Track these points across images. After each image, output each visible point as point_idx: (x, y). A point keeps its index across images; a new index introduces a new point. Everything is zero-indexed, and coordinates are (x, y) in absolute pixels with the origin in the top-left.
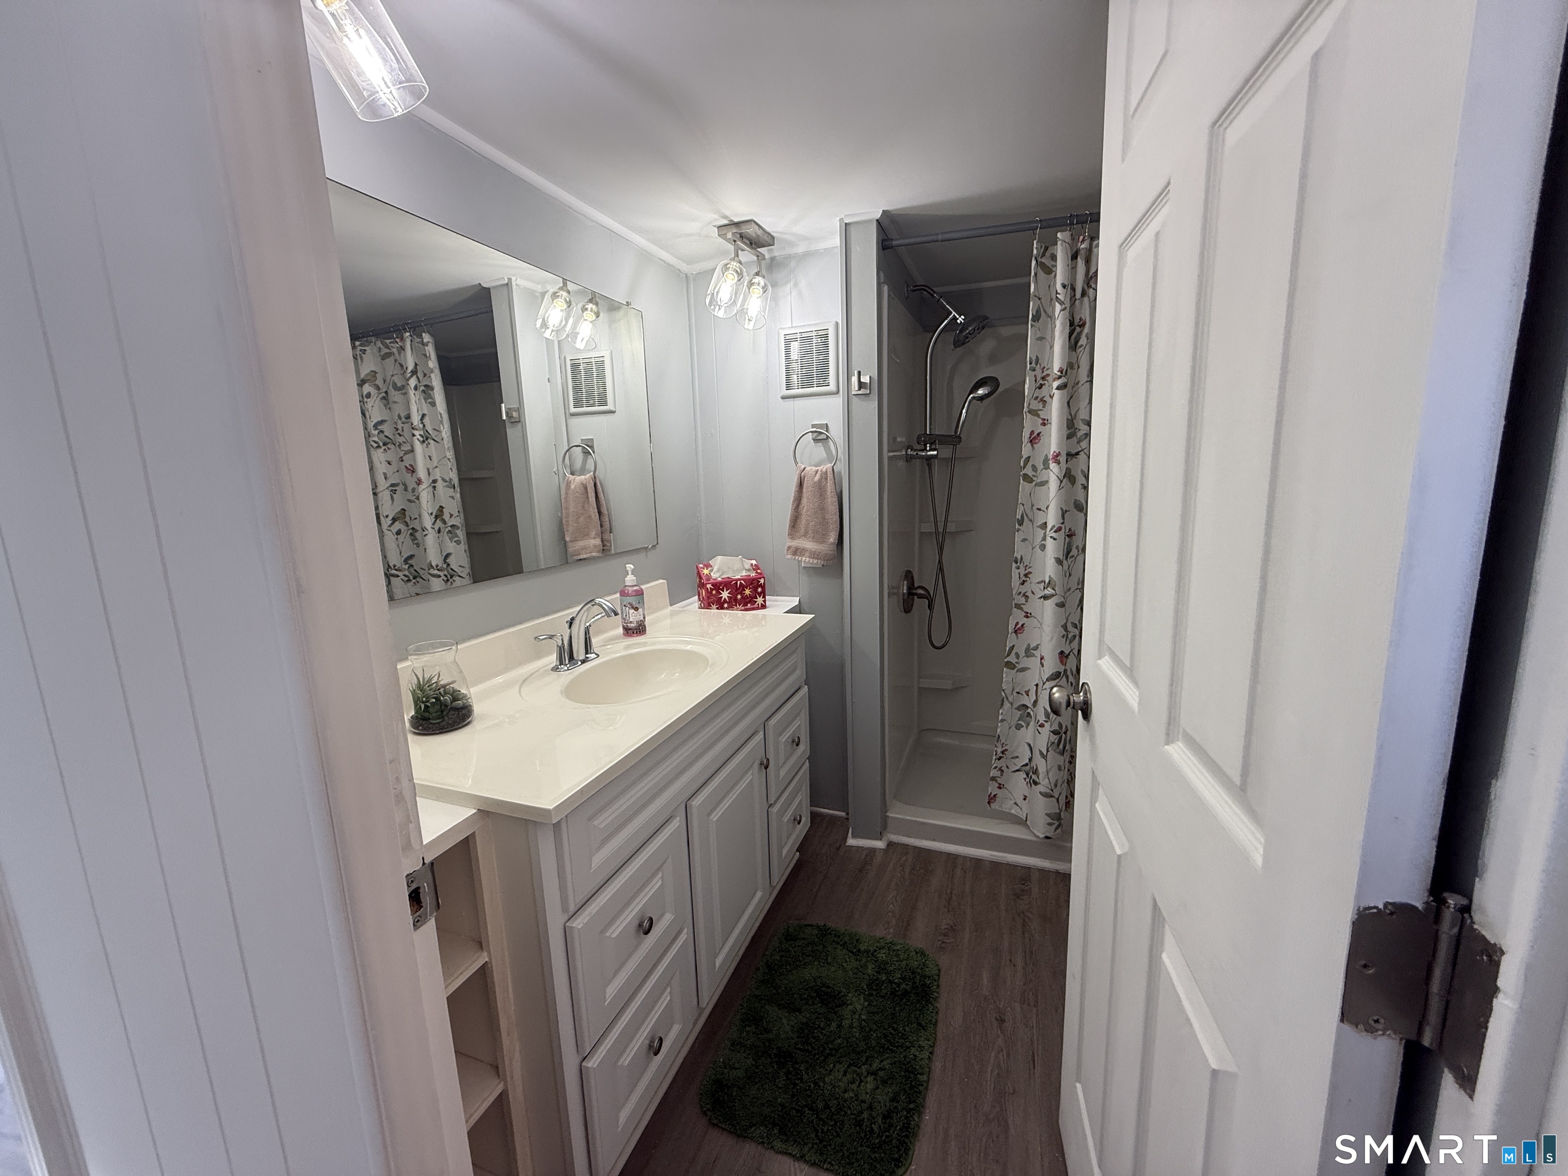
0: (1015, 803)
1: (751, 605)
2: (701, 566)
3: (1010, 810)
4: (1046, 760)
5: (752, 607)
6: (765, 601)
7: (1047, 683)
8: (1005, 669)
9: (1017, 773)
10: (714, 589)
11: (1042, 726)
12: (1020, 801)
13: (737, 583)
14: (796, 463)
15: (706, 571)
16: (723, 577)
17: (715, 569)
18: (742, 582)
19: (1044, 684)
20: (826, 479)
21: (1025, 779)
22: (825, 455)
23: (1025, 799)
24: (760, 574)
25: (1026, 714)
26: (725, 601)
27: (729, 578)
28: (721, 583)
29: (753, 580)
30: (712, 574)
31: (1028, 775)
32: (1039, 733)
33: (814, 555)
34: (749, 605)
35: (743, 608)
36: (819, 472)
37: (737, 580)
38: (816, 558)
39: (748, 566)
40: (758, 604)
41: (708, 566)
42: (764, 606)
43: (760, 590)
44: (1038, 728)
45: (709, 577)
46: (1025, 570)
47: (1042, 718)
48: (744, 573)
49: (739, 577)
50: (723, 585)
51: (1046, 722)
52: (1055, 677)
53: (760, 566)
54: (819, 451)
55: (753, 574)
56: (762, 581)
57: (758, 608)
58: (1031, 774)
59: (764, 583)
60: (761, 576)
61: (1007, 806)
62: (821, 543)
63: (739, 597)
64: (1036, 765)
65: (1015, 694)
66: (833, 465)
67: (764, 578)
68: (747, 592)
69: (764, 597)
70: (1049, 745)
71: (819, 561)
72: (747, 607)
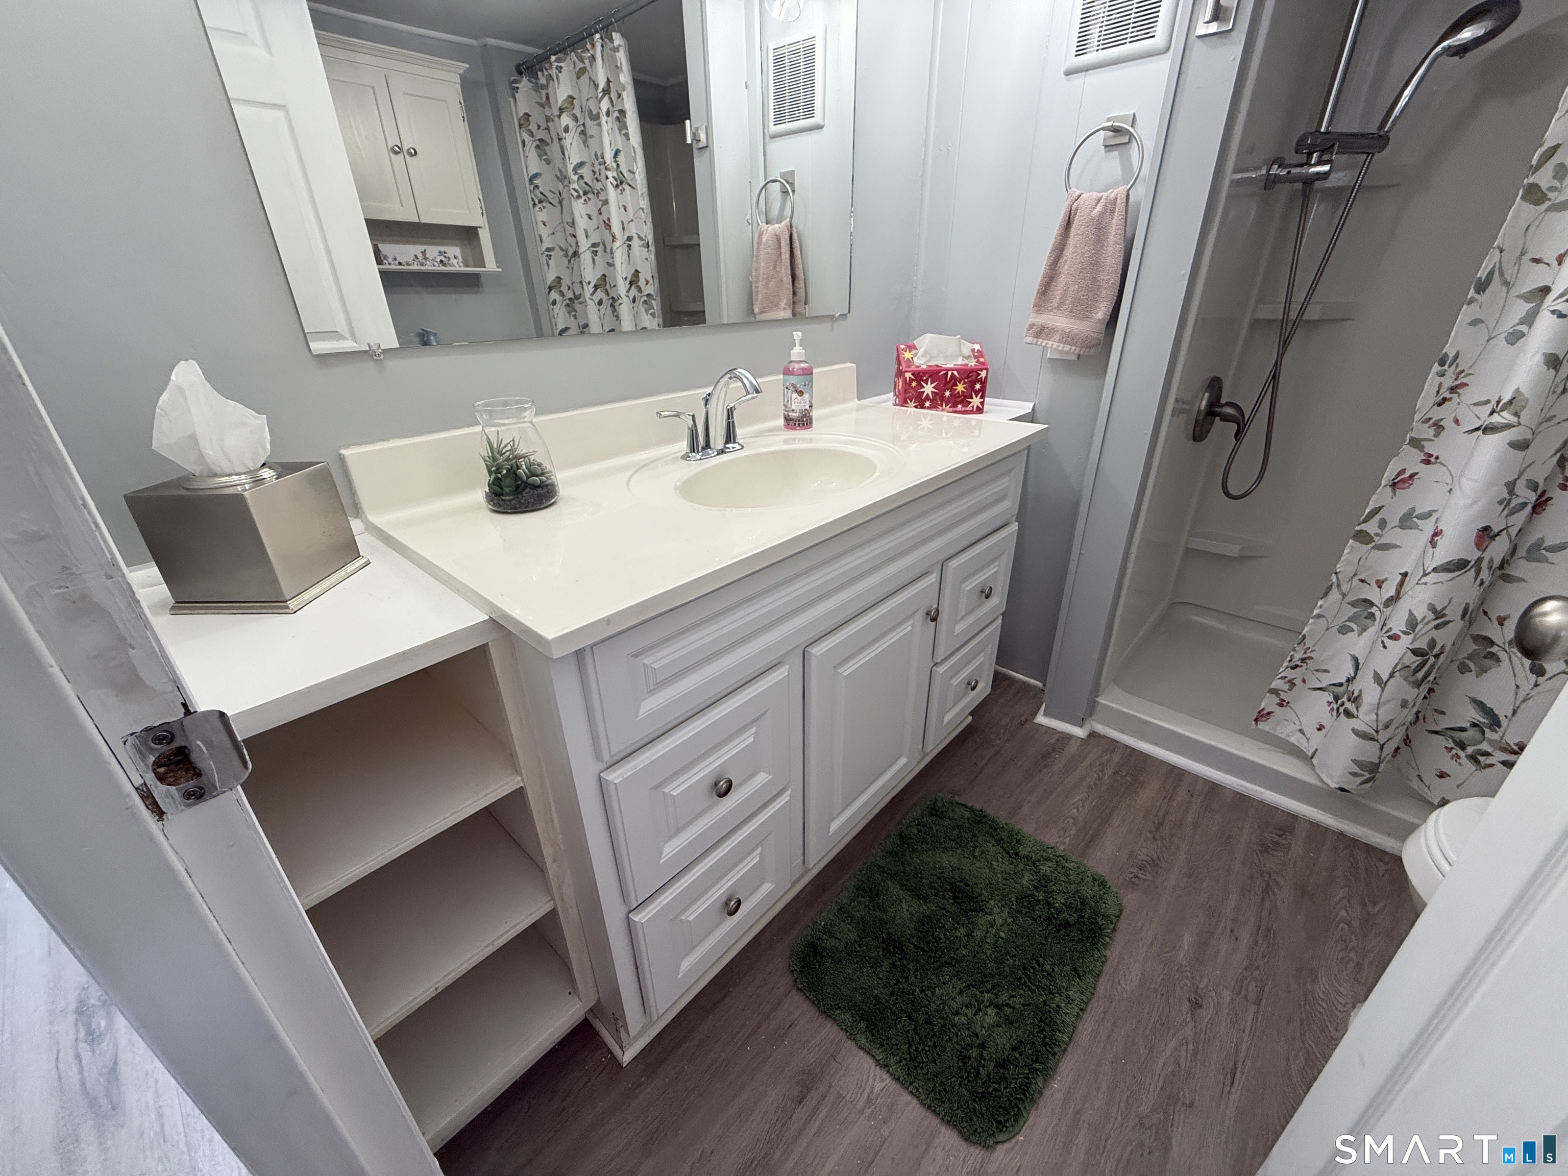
0: (1301, 731)
1: (963, 406)
2: (903, 347)
3: (1288, 736)
4: (1383, 689)
5: (963, 409)
6: (982, 403)
7: (1433, 574)
8: (1351, 541)
9: (1321, 692)
10: (914, 380)
11: (1395, 637)
12: (1310, 730)
13: (946, 374)
14: (1068, 185)
15: (907, 355)
16: (930, 364)
17: (920, 352)
18: (955, 373)
19: (1425, 575)
20: (1112, 212)
21: (1330, 703)
22: (1120, 173)
23: (1319, 729)
24: (983, 363)
25: (1366, 614)
26: (927, 398)
27: (937, 366)
28: (925, 372)
29: (972, 372)
30: (915, 359)
31: (1337, 699)
32: (1385, 647)
33: (1068, 338)
34: (960, 406)
35: (951, 409)
36: (1103, 199)
37: (948, 370)
38: (1069, 344)
39: (967, 352)
40: (973, 407)
41: (911, 348)
42: (980, 410)
43: (978, 386)
44: (1386, 640)
45: (909, 362)
46: (1456, 379)
47: (1398, 624)
48: (960, 361)
49: (952, 366)
50: (927, 376)
51: (1405, 633)
52: (1452, 567)
53: (985, 353)
54: (1112, 164)
55: (972, 363)
56: (983, 374)
57: (971, 412)
58: (1345, 699)
59: (986, 377)
60: (984, 367)
61: (1287, 731)
62: (1082, 319)
63: (947, 393)
64: (1360, 691)
65: (1355, 580)
66: (1128, 187)
67: (987, 369)
68: (960, 388)
69: (983, 397)
70: (1398, 668)
71: (1073, 348)
72: (957, 409)
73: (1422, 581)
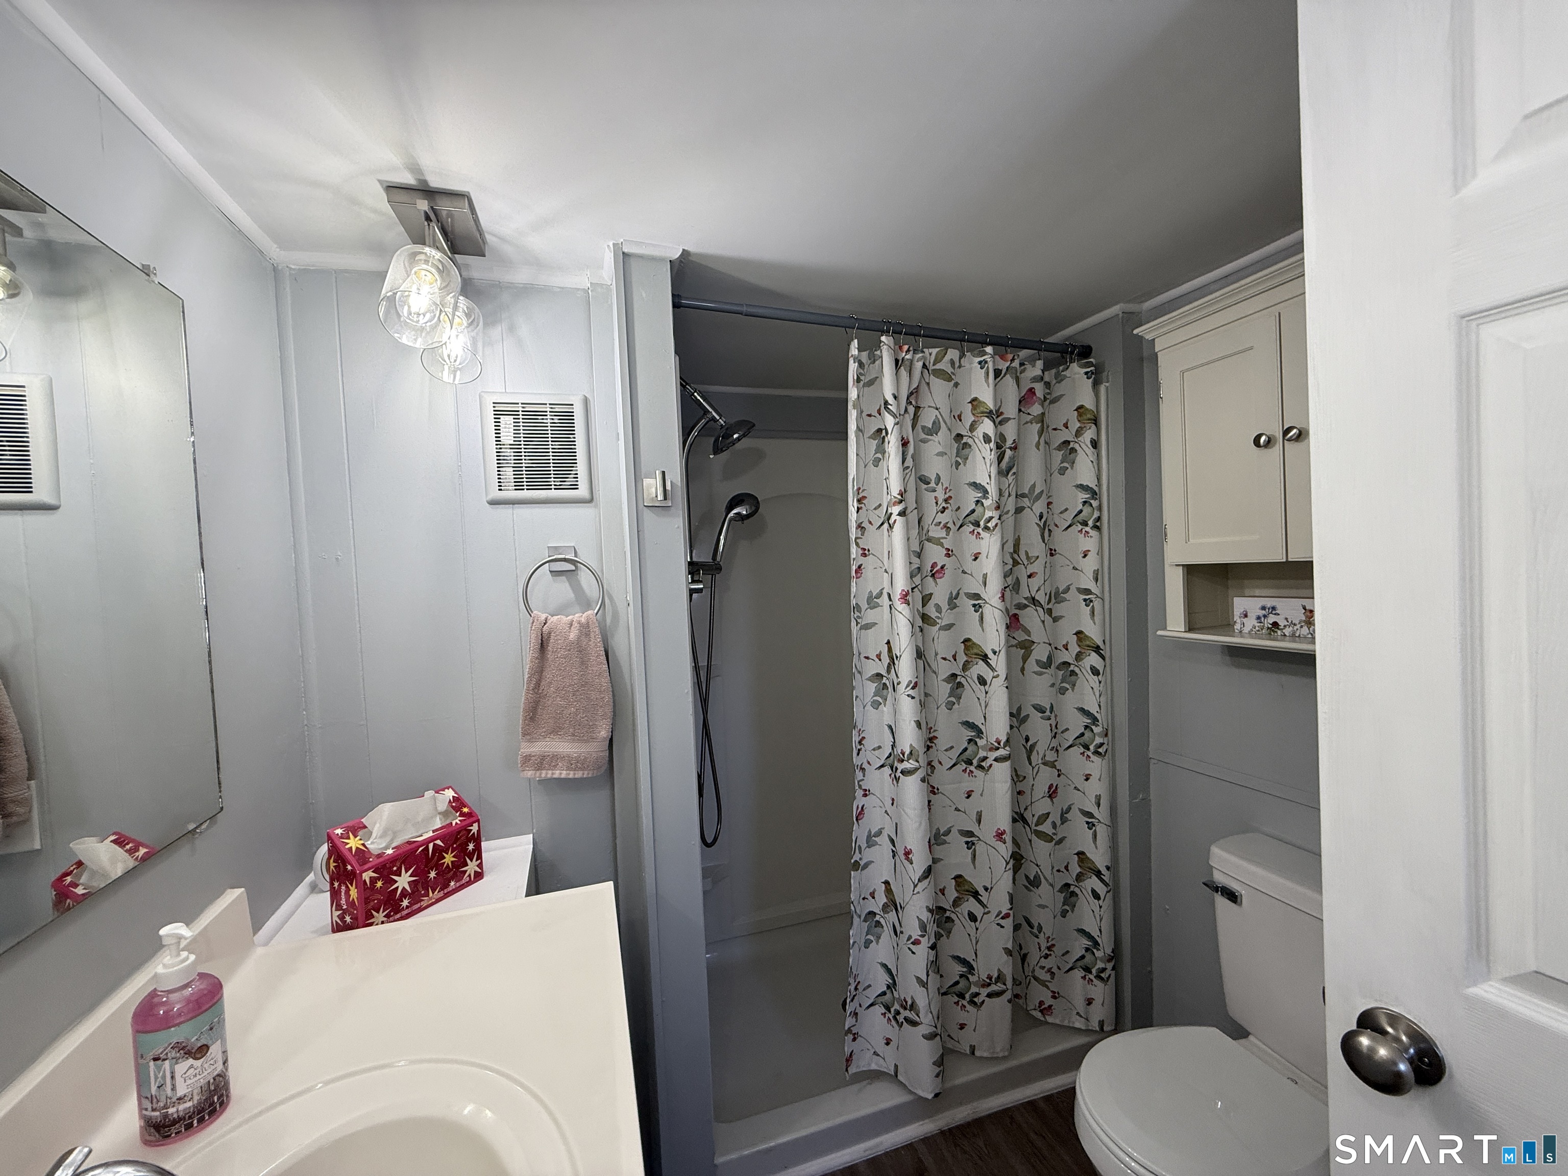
0: (875, 1053)
1: (456, 882)
2: (339, 831)
3: (869, 1065)
4: (927, 989)
5: (458, 884)
6: (480, 866)
8: (852, 873)
9: (872, 1008)
10: (378, 879)
11: (916, 942)
12: (881, 1047)
13: (427, 849)
14: (530, 613)
15: (353, 843)
16: (394, 845)
17: (374, 832)
18: (439, 842)
19: (915, 886)
21: (884, 1014)
23: (887, 1044)
24: (470, 815)
25: (874, 924)
26: (404, 894)
27: (409, 843)
28: (393, 860)
29: (459, 832)
30: (368, 844)
31: (888, 1009)
32: (913, 953)
33: (573, 763)
34: (452, 883)
35: (441, 894)
37: (427, 842)
39: (443, 806)
40: (470, 876)
41: (356, 829)
42: (479, 876)
43: (471, 847)
45: (362, 854)
46: (859, 736)
48: (438, 824)
49: (431, 834)
50: (398, 864)
53: (466, 799)
54: (562, 590)
55: (457, 821)
56: (475, 828)
57: (469, 883)
58: (897, 1006)
59: (479, 831)
60: (474, 819)
61: (864, 1062)
62: (587, 741)
63: (433, 874)
64: (912, 997)
66: (596, 611)
67: (478, 821)
68: (449, 858)
69: (480, 857)
72: (450, 889)
73: (915, 892)
